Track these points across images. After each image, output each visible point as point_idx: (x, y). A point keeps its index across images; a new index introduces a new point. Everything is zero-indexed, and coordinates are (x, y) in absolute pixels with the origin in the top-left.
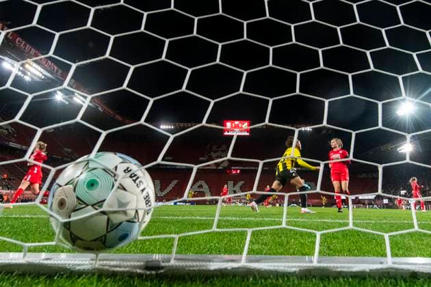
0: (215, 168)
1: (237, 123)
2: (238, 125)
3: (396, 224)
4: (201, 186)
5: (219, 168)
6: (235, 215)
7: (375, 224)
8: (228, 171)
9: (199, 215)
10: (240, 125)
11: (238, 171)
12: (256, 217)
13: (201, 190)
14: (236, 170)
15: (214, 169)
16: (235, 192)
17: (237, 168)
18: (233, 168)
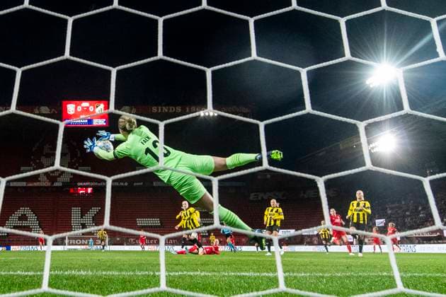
0: (49, 184)
1: (85, 104)
2: (88, 108)
3: (368, 277)
4: (23, 218)
5: (56, 184)
6: (85, 268)
7: (331, 278)
8: (72, 191)
9: (20, 269)
10: (91, 109)
11: (90, 190)
12: (121, 270)
13: (25, 223)
14: (87, 187)
15: (47, 188)
16: (84, 226)
17: (87, 184)
18: (79, 184)
